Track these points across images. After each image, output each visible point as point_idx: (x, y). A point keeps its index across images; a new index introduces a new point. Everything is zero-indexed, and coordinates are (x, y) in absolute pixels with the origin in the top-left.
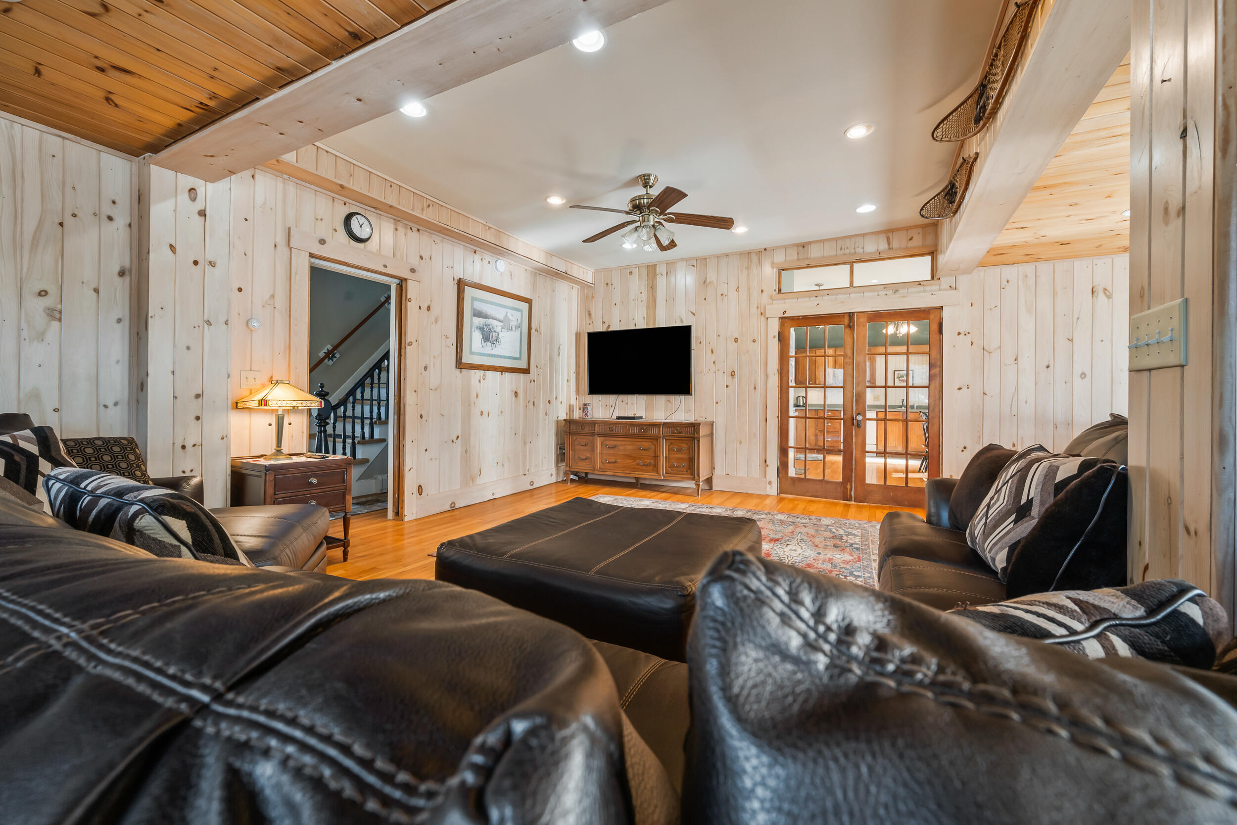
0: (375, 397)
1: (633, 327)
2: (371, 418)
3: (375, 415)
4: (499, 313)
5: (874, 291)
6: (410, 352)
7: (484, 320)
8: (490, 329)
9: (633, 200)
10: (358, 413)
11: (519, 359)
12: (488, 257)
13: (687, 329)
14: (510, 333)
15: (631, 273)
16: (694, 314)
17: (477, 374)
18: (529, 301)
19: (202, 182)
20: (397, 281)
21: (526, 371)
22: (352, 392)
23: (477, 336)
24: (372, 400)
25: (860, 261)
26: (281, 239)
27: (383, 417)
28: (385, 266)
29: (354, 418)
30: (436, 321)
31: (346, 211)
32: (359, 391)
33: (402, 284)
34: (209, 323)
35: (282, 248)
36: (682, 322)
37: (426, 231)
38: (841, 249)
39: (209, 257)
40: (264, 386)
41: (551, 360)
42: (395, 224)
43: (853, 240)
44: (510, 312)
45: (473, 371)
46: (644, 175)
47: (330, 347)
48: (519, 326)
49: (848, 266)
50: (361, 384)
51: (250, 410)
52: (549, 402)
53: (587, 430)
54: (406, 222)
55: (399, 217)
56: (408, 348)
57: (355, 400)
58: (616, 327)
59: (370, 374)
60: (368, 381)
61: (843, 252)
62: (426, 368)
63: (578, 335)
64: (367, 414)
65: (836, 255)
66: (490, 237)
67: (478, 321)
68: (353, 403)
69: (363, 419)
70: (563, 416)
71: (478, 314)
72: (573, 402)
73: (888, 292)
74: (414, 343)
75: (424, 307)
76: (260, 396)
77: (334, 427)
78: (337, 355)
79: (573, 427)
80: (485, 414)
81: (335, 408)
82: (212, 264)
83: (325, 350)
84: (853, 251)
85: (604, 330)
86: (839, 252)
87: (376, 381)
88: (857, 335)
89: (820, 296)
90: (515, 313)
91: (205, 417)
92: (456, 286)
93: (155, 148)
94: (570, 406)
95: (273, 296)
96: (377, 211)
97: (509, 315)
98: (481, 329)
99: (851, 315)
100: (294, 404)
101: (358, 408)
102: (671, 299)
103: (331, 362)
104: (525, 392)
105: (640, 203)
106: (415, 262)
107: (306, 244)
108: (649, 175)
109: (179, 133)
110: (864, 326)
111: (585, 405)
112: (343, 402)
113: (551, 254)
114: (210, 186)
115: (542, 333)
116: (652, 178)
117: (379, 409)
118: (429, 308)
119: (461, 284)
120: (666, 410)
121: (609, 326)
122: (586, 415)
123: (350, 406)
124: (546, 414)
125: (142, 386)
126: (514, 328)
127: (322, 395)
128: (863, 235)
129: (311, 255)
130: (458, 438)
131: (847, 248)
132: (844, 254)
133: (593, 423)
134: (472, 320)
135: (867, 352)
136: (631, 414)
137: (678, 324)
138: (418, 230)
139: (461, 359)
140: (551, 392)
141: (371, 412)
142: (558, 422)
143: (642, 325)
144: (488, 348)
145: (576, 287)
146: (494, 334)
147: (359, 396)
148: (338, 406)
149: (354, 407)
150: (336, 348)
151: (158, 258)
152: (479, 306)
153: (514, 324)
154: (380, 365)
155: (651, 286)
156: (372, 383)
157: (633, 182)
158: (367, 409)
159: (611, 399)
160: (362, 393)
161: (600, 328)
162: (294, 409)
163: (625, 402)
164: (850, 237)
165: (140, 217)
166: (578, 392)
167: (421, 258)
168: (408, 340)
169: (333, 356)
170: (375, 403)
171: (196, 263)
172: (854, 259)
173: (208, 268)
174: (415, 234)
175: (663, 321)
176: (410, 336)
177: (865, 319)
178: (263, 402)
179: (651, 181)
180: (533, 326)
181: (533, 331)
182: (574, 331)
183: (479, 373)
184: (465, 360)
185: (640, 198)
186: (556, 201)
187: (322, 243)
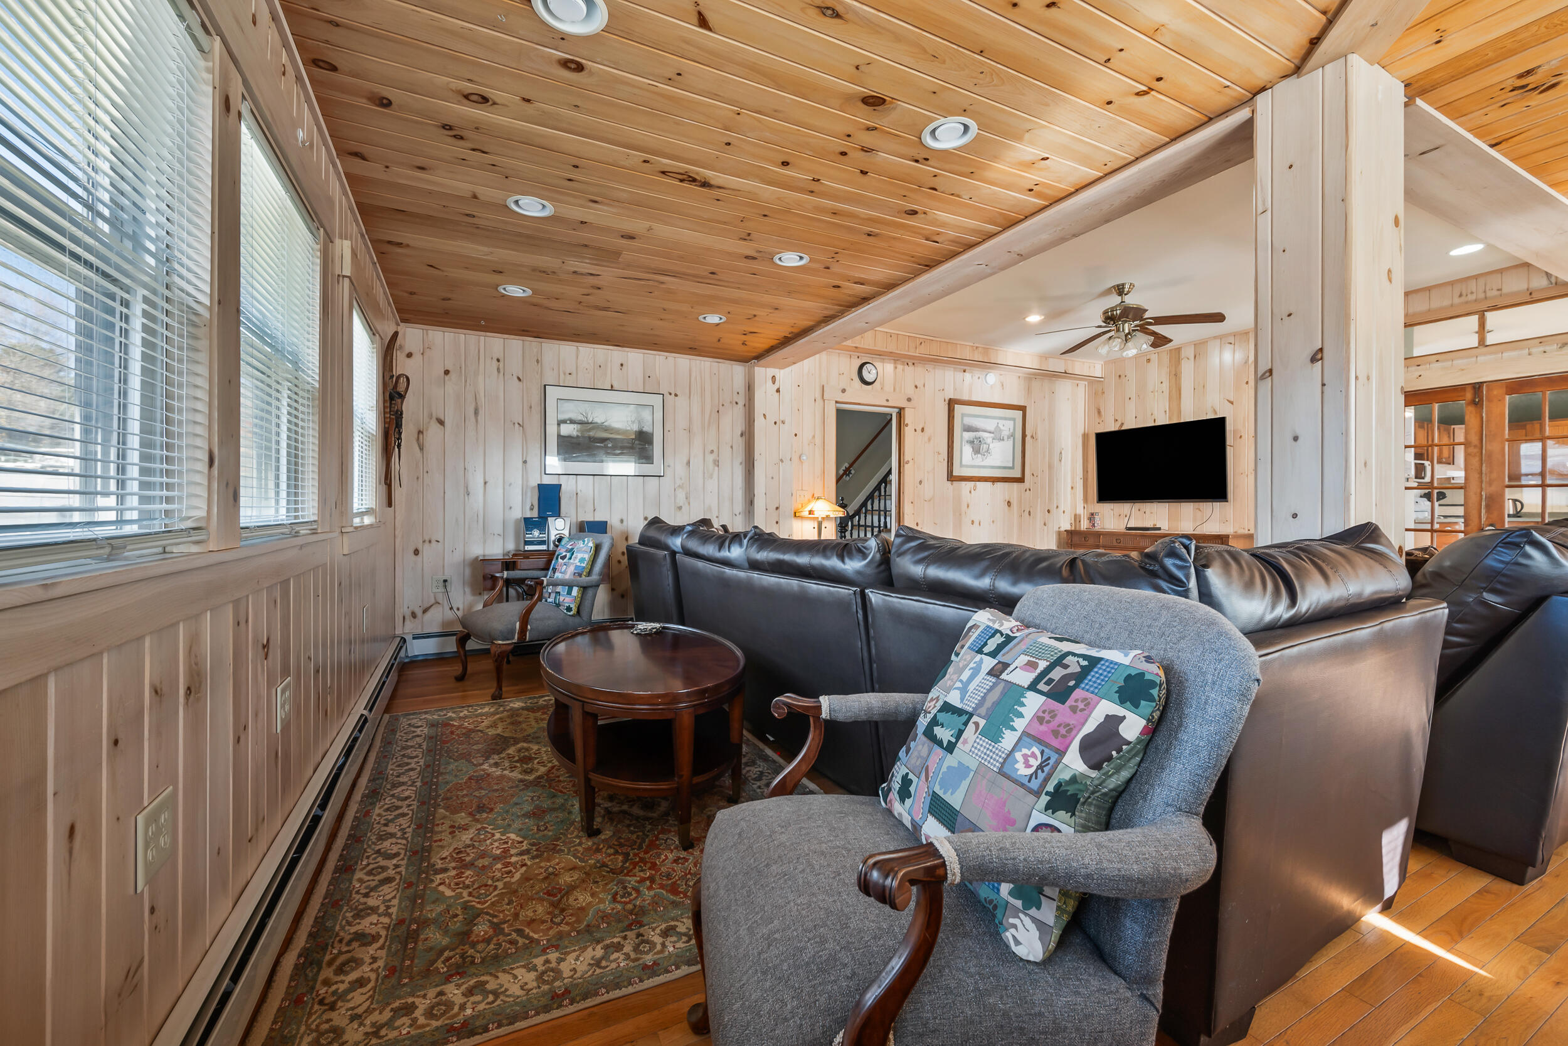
0: (882, 508)
1: (1151, 424)
2: (879, 527)
3: (882, 525)
4: (990, 425)
5: (1522, 349)
6: (907, 469)
7: (975, 434)
8: (980, 441)
9: (1105, 312)
10: (869, 523)
11: (1012, 468)
12: (978, 373)
13: (1220, 423)
14: (1002, 443)
15: (1149, 360)
16: (1232, 403)
17: (966, 486)
18: (1023, 409)
19: (777, 370)
20: (897, 410)
21: (1021, 480)
22: (864, 504)
23: (967, 450)
24: (879, 511)
25: (1495, 308)
26: (818, 395)
27: (889, 526)
28: (887, 400)
29: (866, 526)
30: (929, 440)
31: (859, 362)
32: (869, 503)
33: (901, 412)
34: (782, 461)
35: (819, 401)
36: (1216, 413)
38: (1461, 295)
39: (782, 419)
40: (809, 501)
41: (1050, 467)
42: (895, 363)
43: (1481, 281)
44: (1001, 422)
45: (963, 483)
46: (1118, 286)
47: (847, 465)
48: (1013, 435)
49: (1474, 319)
50: (871, 497)
51: (802, 518)
52: (1049, 511)
53: (1091, 541)
54: (903, 360)
55: (897, 358)
56: (906, 466)
57: (867, 510)
58: (1130, 424)
59: (878, 488)
60: (877, 494)
61: (1463, 299)
62: (921, 482)
63: (1085, 436)
64: (876, 524)
65: (1452, 305)
66: (977, 357)
67: (968, 435)
68: (865, 513)
69: (872, 527)
70: (1066, 526)
71: (968, 429)
72: (1080, 510)
73: (1547, 348)
74: (911, 462)
75: (919, 430)
76: (809, 508)
77: (851, 534)
78: (853, 472)
79: (1076, 539)
80: (976, 523)
81: (852, 517)
82: (783, 422)
83: (844, 468)
84: (1482, 296)
85: (1117, 429)
86: (1457, 300)
87: (883, 493)
88: (1486, 414)
89: (1425, 364)
90: (1008, 423)
91: (781, 522)
92: (947, 406)
93: (759, 357)
94: (1075, 515)
95: (814, 437)
96: (881, 358)
97: (1001, 426)
98: (971, 442)
99: (1477, 387)
100: (828, 513)
101: (869, 517)
102: (1200, 388)
103: (848, 478)
104: (1020, 502)
105: (1112, 315)
106: (910, 391)
107: (833, 395)
108: (1123, 285)
109: (771, 350)
110: (1502, 400)
111: (1092, 514)
112: (858, 513)
113: (1045, 357)
114: (782, 371)
115: (1039, 440)
116: (1127, 286)
117: (885, 518)
118: (923, 430)
119: (952, 404)
120: (1195, 520)
121: (1122, 424)
122: (1094, 525)
123: (863, 516)
124: (1045, 524)
125: (752, 503)
126: (1006, 438)
127: (843, 506)
128: (1501, 271)
129: (837, 402)
131: (1472, 293)
132: (1467, 302)
133: (1098, 534)
134: (962, 436)
135: (1507, 437)
136: (1149, 525)
137: (1211, 416)
138: (914, 364)
139: (952, 472)
140: (1050, 499)
141: (879, 521)
142: (1059, 533)
143: (1163, 420)
144: (979, 460)
145: (1082, 384)
146: (985, 446)
147: (869, 507)
148: (854, 516)
149: (866, 517)
150: (851, 465)
151: (759, 422)
152: (968, 421)
153: (1005, 433)
154: (885, 480)
155: (1174, 373)
156: (880, 495)
157: (1108, 292)
158: (876, 518)
159: (1124, 508)
160: (872, 505)
161: (1111, 427)
162: (828, 518)
163: (1143, 510)
164: (1476, 277)
165: (750, 400)
166: (1086, 500)
167: (916, 387)
168: (906, 460)
169: (850, 473)
170: (882, 513)
171: (775, 423)
172: (1484, 307)
173: (781, 425)
174: (911, 368)
175: (1189, 414)
176: (907, 456)
177: (1504, 390)
178: (811, 512)
179: (1126, 290)
180: (1028, 432)
181: (1028, 439)
182: (1081, 431)
183: (971, 484)
184: (956, 472)
185: (1113, 309)
186: (1034, 318)
187: (844, 391)
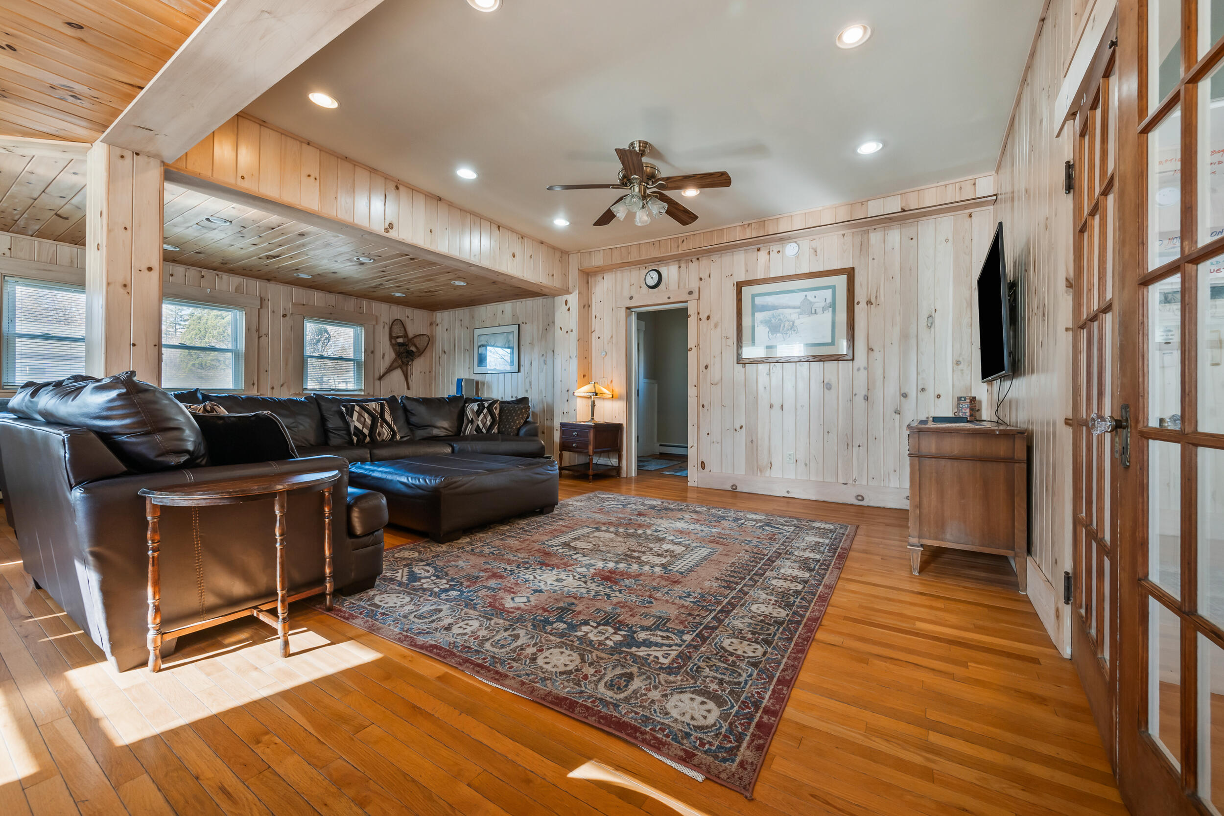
6: (690, 355)
7: (771, 313)
8: (780, 319)
11: (831, 343)
12: (774, 248)
18: (847, 272)
19: (568, 296)
20: (680, 304)
21: (849, 358)
23: (763, 330)
28: (672, 298)
30: (716, 325)
33: (684, 305)
34: (570, 358)
37: (703, 256)
39: (571, 328)
41: (906, 336)
42: (679, 263)
48: (830, 306)
54: (686, 258)
55: (679, 259)
56: (689, 352)
62: (706, 367)
67: (762, 316)
71: (765, 308)
74: (695, 349)
75: (703, 319)
80: (777, 407)
90: (823, 292)
92: (735, 290)
95: (612, 337)
96: (664, 262)
98: (768, 322)
106: (694, 285)
115: (883, 305)
118: (707, 318)
119: (740, 287)
129: (627, 308)
130: (741, 427)
134: (753, 316)
138: (698, 259)
139: (741, 355)
144: (781, 340)
146: (787, 323)
151: (558, 333)
152: (761, 300)
167: (701, 279)
168: (689, 347)
171: (567, 332)
173: (571, 333)
174: (695, 263)
176: (690, 344)
180: (858, 297)
181: (860, 306)
184: (747, 354)
187: (631, 298)
